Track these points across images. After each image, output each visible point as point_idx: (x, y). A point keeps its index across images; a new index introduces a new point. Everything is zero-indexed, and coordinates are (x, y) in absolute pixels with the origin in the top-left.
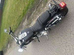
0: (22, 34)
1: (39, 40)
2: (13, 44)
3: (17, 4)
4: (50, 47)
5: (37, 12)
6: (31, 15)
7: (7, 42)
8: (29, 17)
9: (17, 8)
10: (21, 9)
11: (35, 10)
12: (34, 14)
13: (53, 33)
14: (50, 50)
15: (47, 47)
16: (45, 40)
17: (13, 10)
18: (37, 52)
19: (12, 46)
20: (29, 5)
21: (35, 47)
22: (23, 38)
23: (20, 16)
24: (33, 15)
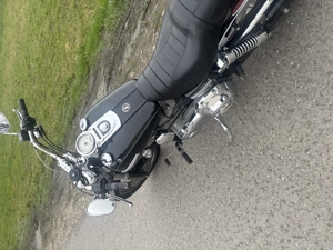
0: (94, 125)
1: (185, 155)
2: (59, 222)
3: (45, 29)
4: (251, 175)
5: (147, 33)
6: (121, 58)
7: (25, 220)
8: (112, 70)
9: (48, 52)
10: (67, 46)
11: (138, 29)
12: (135, 47)
13: (253, 100)
14: (256, 191)
15: (237, 180)
16: (216, 150)
17: (32, 65)
18: (187, 225)
19: (53, 234)
20: (104, 14)
21: (173, 202)
22: (101, 142)
23: (71, 80)
24: (133, 54)
